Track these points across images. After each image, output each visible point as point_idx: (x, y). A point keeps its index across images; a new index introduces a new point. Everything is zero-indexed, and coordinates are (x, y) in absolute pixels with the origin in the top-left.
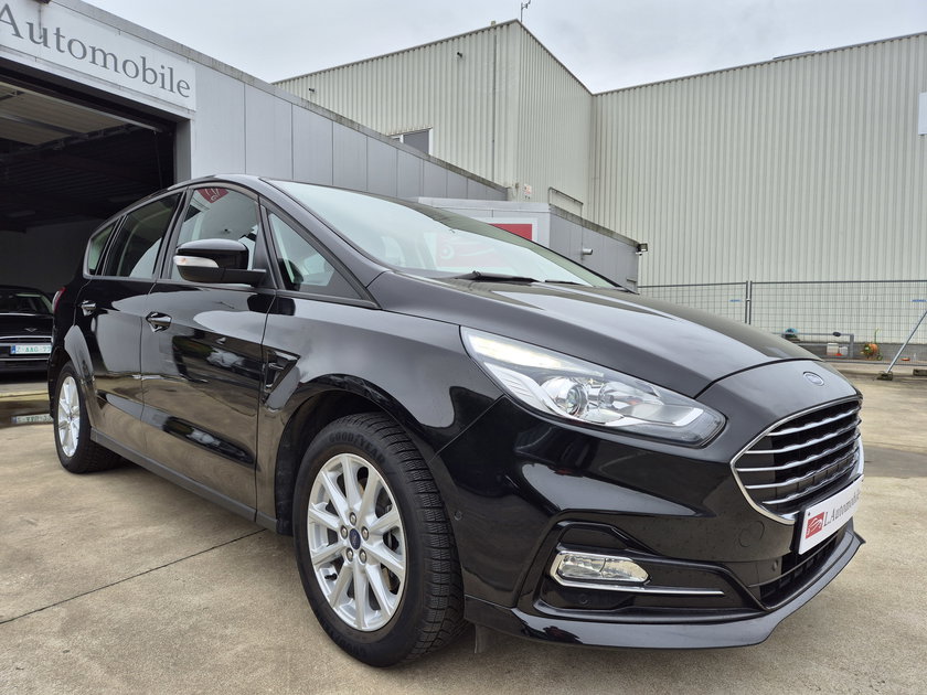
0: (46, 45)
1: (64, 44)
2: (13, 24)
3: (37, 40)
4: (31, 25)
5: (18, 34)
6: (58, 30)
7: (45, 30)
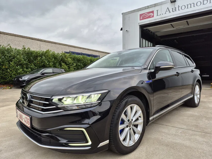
0: (176, 11)
1: (180, 8)
2: (169, 11)
3: (174, 11)
4: (173, 9)
5: (170, 12)
6: (179, 6)
7: (176, 8)
